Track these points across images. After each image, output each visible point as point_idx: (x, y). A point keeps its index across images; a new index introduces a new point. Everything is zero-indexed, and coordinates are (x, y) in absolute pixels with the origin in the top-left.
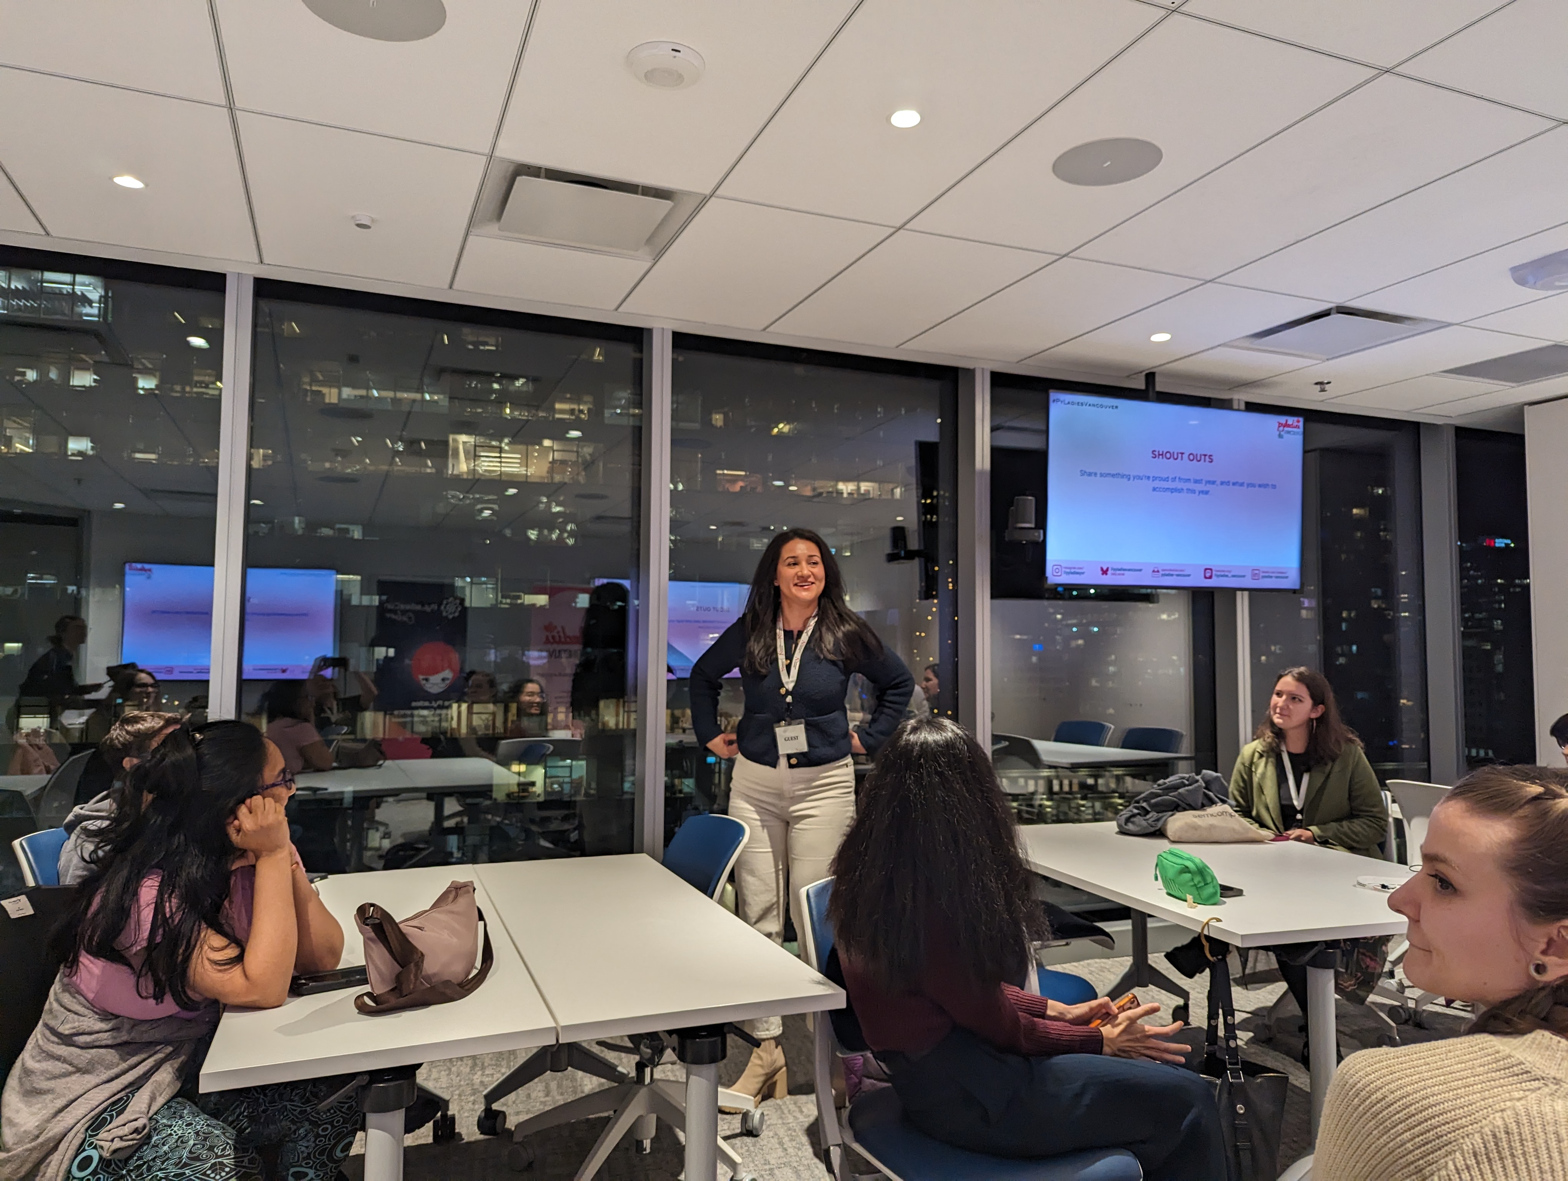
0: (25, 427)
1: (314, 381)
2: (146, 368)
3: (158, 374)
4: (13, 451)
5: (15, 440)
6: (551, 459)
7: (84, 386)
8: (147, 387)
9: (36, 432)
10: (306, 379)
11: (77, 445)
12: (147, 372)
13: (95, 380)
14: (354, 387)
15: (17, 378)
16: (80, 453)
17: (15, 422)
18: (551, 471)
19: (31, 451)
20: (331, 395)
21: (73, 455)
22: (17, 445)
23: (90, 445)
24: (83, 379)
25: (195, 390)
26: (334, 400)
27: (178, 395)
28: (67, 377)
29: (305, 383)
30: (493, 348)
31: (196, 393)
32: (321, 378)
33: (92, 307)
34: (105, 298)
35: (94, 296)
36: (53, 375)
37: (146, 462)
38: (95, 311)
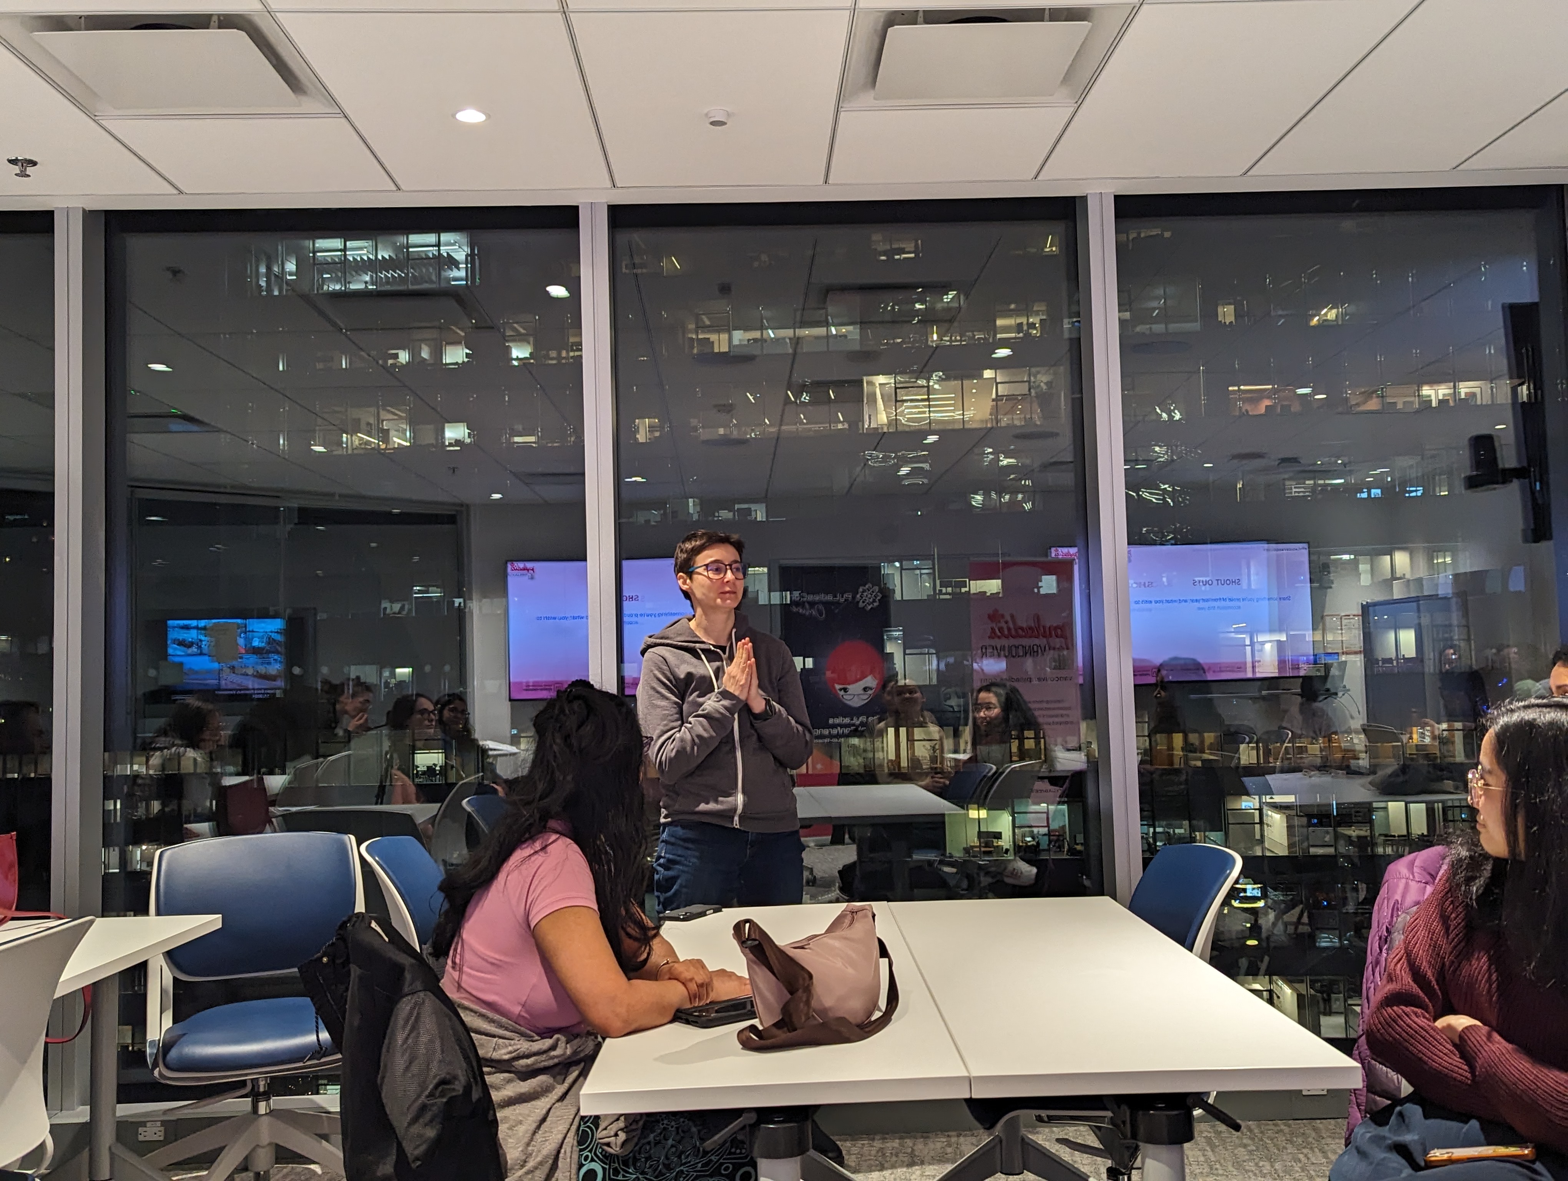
0: (400, 418)
1: (700, 327)
2: (520, 334)
3: (531, 339)
4: (391, 446)
5: (392, 433)
6: (994, 396)
7: (457, 363)
8: (521, 356)
9: (413, 423)
10: (692, 326)
11: (455, 432)
12: (520, 339)
13: (467, 355)
14: (746, 329)
15: (390, 362)
16: (458, 442)
17: (389, 411)
18: (996, 410)
19: (408, 444)
20: (721, 343)
21: (450, 445)
22: (395, 439)
23: (467, 431)
24: (456, 355)
25: (572, 354)
26: (725, 348)
27: (554, 362)
28: (438, 353)
29: (691, 332)
30: (912, 255)
31: (572, 357)
32: (708, 323)
33: (458, 269)
34: (471, 257)
35: (460, 255)
36: (425, 354)
37: (526, 447)
38: (462, 273)
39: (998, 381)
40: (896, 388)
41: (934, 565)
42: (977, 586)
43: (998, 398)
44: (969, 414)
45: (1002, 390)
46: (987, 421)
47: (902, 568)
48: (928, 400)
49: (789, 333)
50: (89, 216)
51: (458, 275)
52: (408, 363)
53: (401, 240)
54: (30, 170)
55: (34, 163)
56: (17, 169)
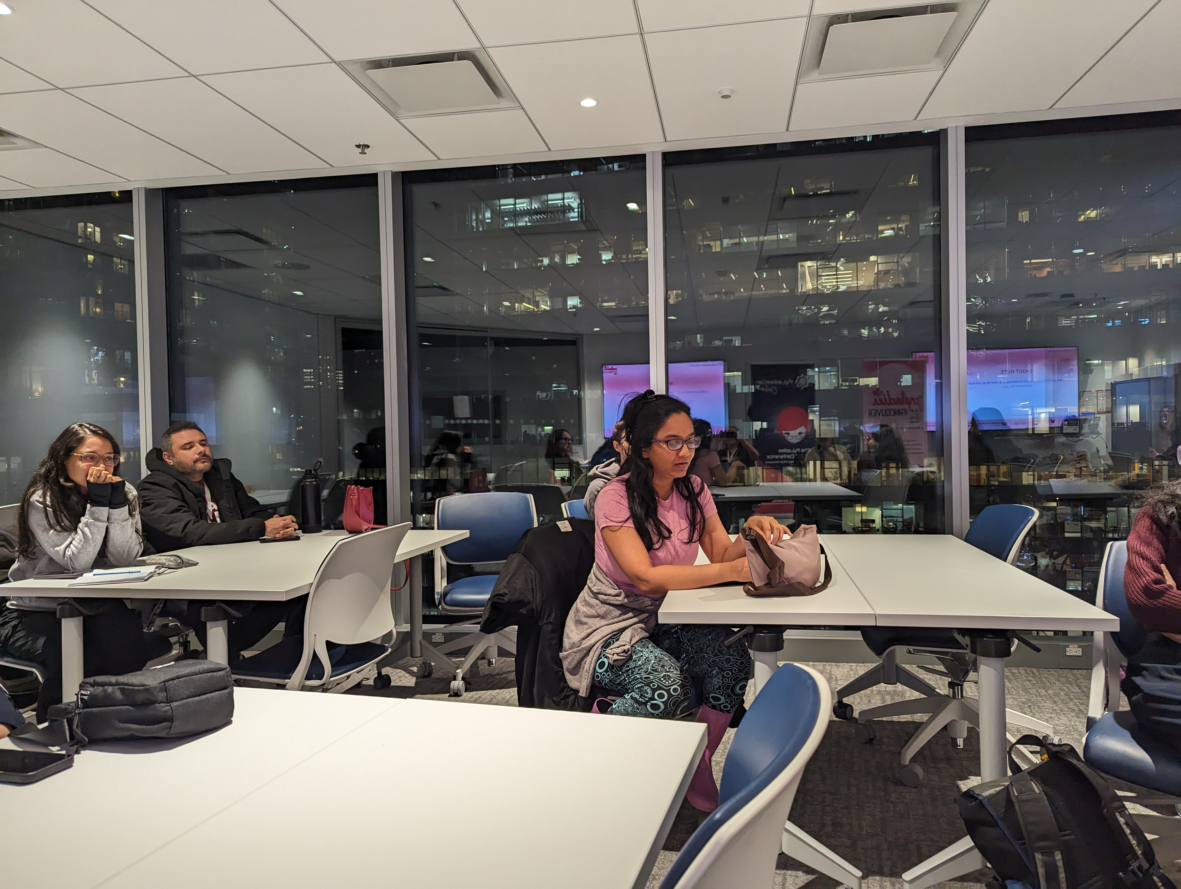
0: (545, 294)
1: (705, 238)
2: (606, 247)
3: (613, 249)
4: (540, 310)
5: (541, 303)
7: (573, 264)
8: (607, 259)
9: (552, 296)
10: (700, 238)
11: (573, 302)
12: (606, 249)
13: (579, 259)
14: (730, 238)
15: (539, 264)
16: (574, 307)
17: (539, 291)
19: (548, 309)
20: (716, 247)
21: (571, 308)
22: (542, 306)
23: (579, 301)
24: (573, 259)
25: (634, 256)
26: (718, 249)
27: (625, 261)
28: (563, 259)
29: (700, 241)
30: (829, 191)
31: (635, 258)
32: (709, 235)
33: (574, 212)
34: (580, 205)
35: (575, 205)
36: (557, 259)
37: (609, 309)
38: (576, 215)
39: (879, 262)
40: (817, 268)
41: (838, 369)
42: (863, 381)
43: (879, 272)
44: (861, 283)
45: (881, 267)
46: (871, 287)
47: (819, 372)
48: (836, 275)
49: (755, 239)
50: (394, 175)
51: (574, 216)
52: (549, 264)
53: (544, 197)
54: (366, 151)
55: (368, 147)
56: (360, 150)
